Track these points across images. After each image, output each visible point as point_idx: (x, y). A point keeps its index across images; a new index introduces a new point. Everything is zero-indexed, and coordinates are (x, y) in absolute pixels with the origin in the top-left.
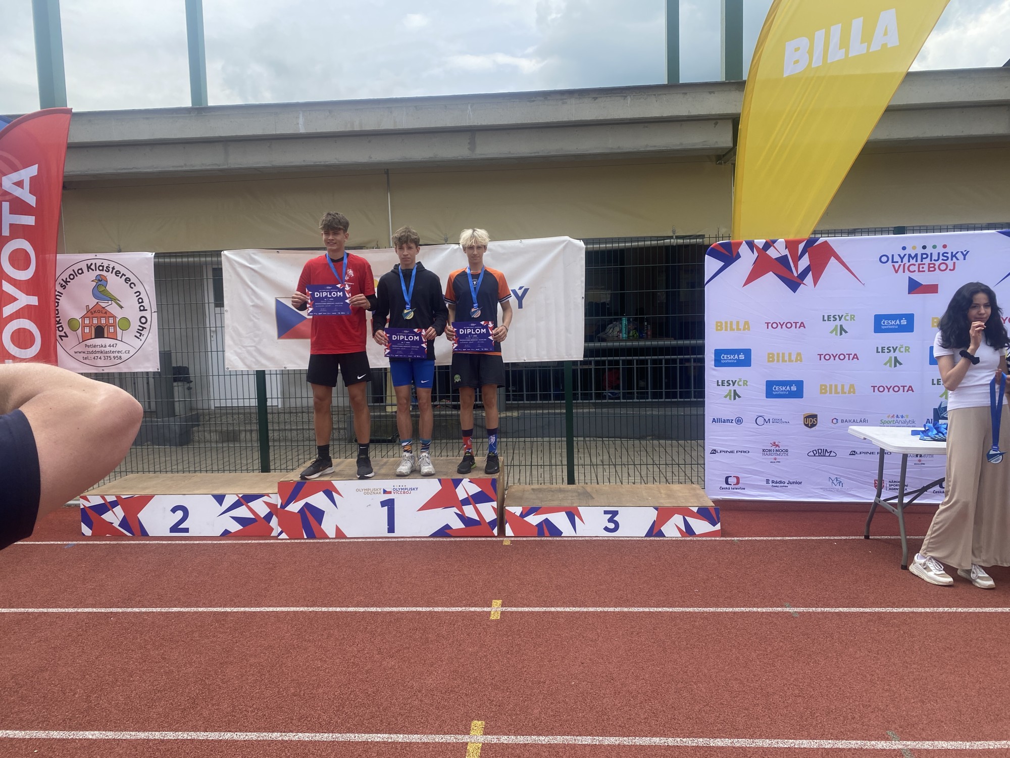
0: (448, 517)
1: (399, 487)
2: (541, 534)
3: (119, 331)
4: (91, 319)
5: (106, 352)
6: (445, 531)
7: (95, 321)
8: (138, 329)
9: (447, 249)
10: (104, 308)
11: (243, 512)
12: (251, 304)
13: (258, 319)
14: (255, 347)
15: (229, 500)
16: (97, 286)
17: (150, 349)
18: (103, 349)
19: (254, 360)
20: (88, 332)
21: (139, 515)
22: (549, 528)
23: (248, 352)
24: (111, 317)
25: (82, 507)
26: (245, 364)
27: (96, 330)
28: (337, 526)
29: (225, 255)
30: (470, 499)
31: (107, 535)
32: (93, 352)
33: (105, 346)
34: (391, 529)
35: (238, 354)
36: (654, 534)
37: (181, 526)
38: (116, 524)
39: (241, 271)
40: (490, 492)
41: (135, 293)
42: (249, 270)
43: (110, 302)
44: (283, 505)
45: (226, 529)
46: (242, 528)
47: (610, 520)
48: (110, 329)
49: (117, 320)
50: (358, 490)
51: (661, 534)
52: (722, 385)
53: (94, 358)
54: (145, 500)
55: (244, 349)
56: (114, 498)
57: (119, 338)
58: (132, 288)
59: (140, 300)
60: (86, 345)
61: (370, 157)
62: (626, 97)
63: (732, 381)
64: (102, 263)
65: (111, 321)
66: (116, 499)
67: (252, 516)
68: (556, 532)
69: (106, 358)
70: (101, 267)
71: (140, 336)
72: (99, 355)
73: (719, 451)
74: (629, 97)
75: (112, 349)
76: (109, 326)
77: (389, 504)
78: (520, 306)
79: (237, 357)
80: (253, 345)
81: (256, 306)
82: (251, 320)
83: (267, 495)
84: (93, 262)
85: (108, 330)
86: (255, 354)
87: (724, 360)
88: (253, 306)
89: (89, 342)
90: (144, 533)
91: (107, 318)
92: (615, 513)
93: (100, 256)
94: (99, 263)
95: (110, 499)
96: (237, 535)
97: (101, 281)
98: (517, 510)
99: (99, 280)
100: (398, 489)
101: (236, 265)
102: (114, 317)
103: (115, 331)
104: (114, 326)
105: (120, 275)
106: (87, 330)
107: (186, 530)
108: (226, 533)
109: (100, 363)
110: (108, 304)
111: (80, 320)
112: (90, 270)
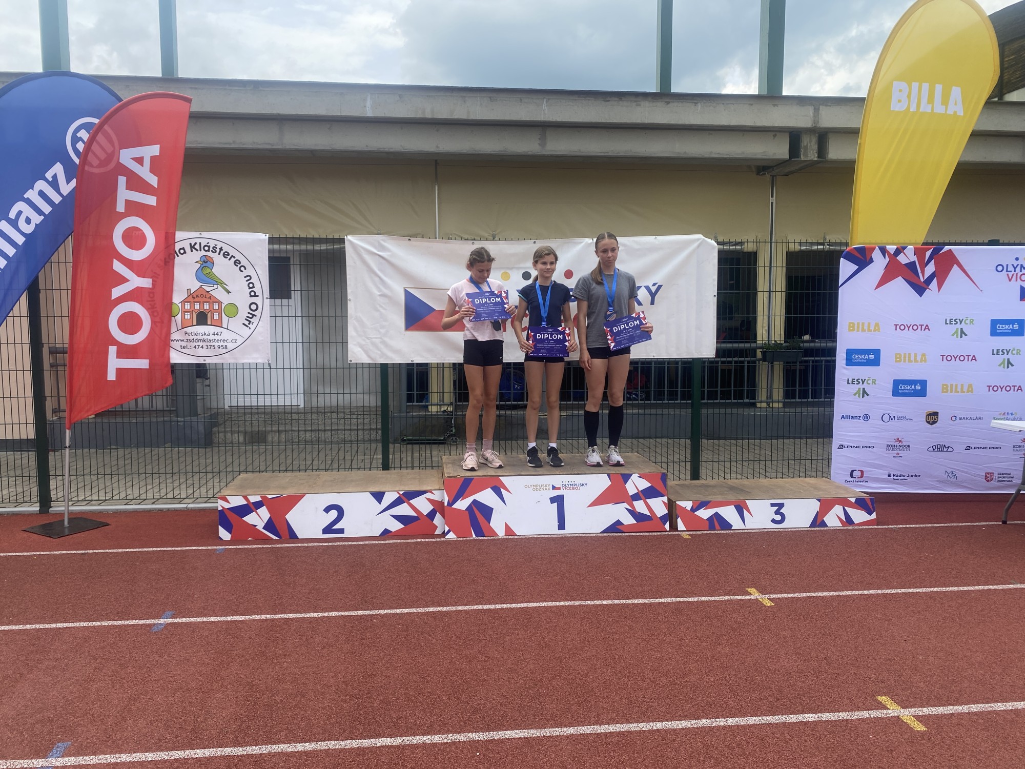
0: (619, 513)
1: (568, 483)
2: (712, 527)
3: (225, 318)
4: (192, 304)
5: (210, 341)
6: (616, 527)
7: (197, 306)
8: (247, 317)
9: (581, 243)
10: (208, 292)
11: (404, 510)
12: (379, 293)
13: (386, 309)
14: (381, 338)
15: (389, 498)
16: (202, 268)
17: (260, 338)
18: (205, 337)
19: (379, 352)
20: (189, 318)
21: (287, 517)
22: (718, 521)
23: (374, 344)
24: (216, 302)
25: (220, 508)
26: (369, 357)
27: (197, 316)
28: (506, 524)
29: (349, 241)
30: (641, 495)
31: (250, 539)
32: (193, 341)
33: (209, 334)
34: (562, 526)
35: (361, 346)
36: (818, 524)
37: (334, 527)
38: (260, 526)
39: (367, 257)
40: (659, 487)
41: (245, 277)
42: (378, 257)
43: (215, 286)
44: (450, 502)
45: (386, 529)
46: (403, 526)
47: (777, 512)
48: (215, 316)
49: (223, 306)
50: (526, 486)
51: (823, 524)
52: (852, 383)
53: (195, 347)
54: (295, 500)
55: (368, 341)
56: (258, 499)
57: (225, 325)
58: (242, 271)
59: (251, 286)
60: (186, 333)
61: (437, 147)
62: (696, 103)
63: (862, 380)
64: (208, 243)
65: (216, 307)
66: (260, 499)
67: (414, 514)
68: (726, 525)
69: (209, 347)
70: (207, 248)
71: (249, 324)
72: (201, 344)
73: (846, 447)
74: (699, 104)
75: (217, 337)
76: (213, 312)
77: (559, 501)
78: (652, 303)
79: (360, 349)
80: (379, 336)
81: (383, 295)
82: (377, 310)
83: (431, 491)
84: (198, 241)
85: (212, 317)
86: (382, 346)
87: (855, 359)
88: (380, 295)
89: (189, 330)
90: (292, 536)
91: (211, 304)
92: (781, 506)
93: (205, 234)
94: (204, 243)
95: (254, 499)
96: (398, 534)
97: (206, 263)
98: (688, 505)
99: (204, 261)
100: (567, 485)
101: (362, 251)
102: (220, 303)
103: (221, 318)
104: (220, 313)
105: (229, 257)
106: (188, 316)
107: (341, 531)
108: (386, 533)
109: (201, 352)
110: (213, 288)
111: (180, 305)
112: (193, 249)
